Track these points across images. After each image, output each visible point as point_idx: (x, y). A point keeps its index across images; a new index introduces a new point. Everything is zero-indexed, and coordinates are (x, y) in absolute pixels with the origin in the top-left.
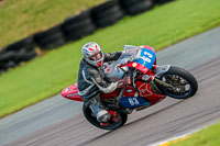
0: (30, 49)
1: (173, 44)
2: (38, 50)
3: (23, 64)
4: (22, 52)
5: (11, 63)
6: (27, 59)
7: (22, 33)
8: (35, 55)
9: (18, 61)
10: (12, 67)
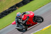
0: (15, 8)
1: (48, 3)
2: (17, 8)
3: (14, 11)
4: (14, 8)
5: (11, 11)
6: (15, 10)
7: (13, 4)
8: (17, 9)
9: (13, 11)
10: (12, 12)
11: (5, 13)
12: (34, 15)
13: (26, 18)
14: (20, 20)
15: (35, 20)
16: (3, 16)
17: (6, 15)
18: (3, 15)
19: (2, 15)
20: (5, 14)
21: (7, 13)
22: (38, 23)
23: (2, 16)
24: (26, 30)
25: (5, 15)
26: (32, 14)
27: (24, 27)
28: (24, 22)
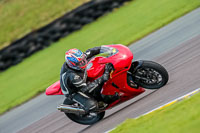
11: (91, 11)
12: (132, 58)
13: (103, 72)
14: (77, 77)
15: (134, 79)
16: (84, 24)
17: (96, 18)
18: (85, 19)
19: (77, 18)
20: (90, 16)
21: (100, 12)
22: (147, 91)
23: (77, 23)
24: (101, 116)
25: (91, 19)
26: (124, 57)
27: (93, 104)
28: (94, 85)
